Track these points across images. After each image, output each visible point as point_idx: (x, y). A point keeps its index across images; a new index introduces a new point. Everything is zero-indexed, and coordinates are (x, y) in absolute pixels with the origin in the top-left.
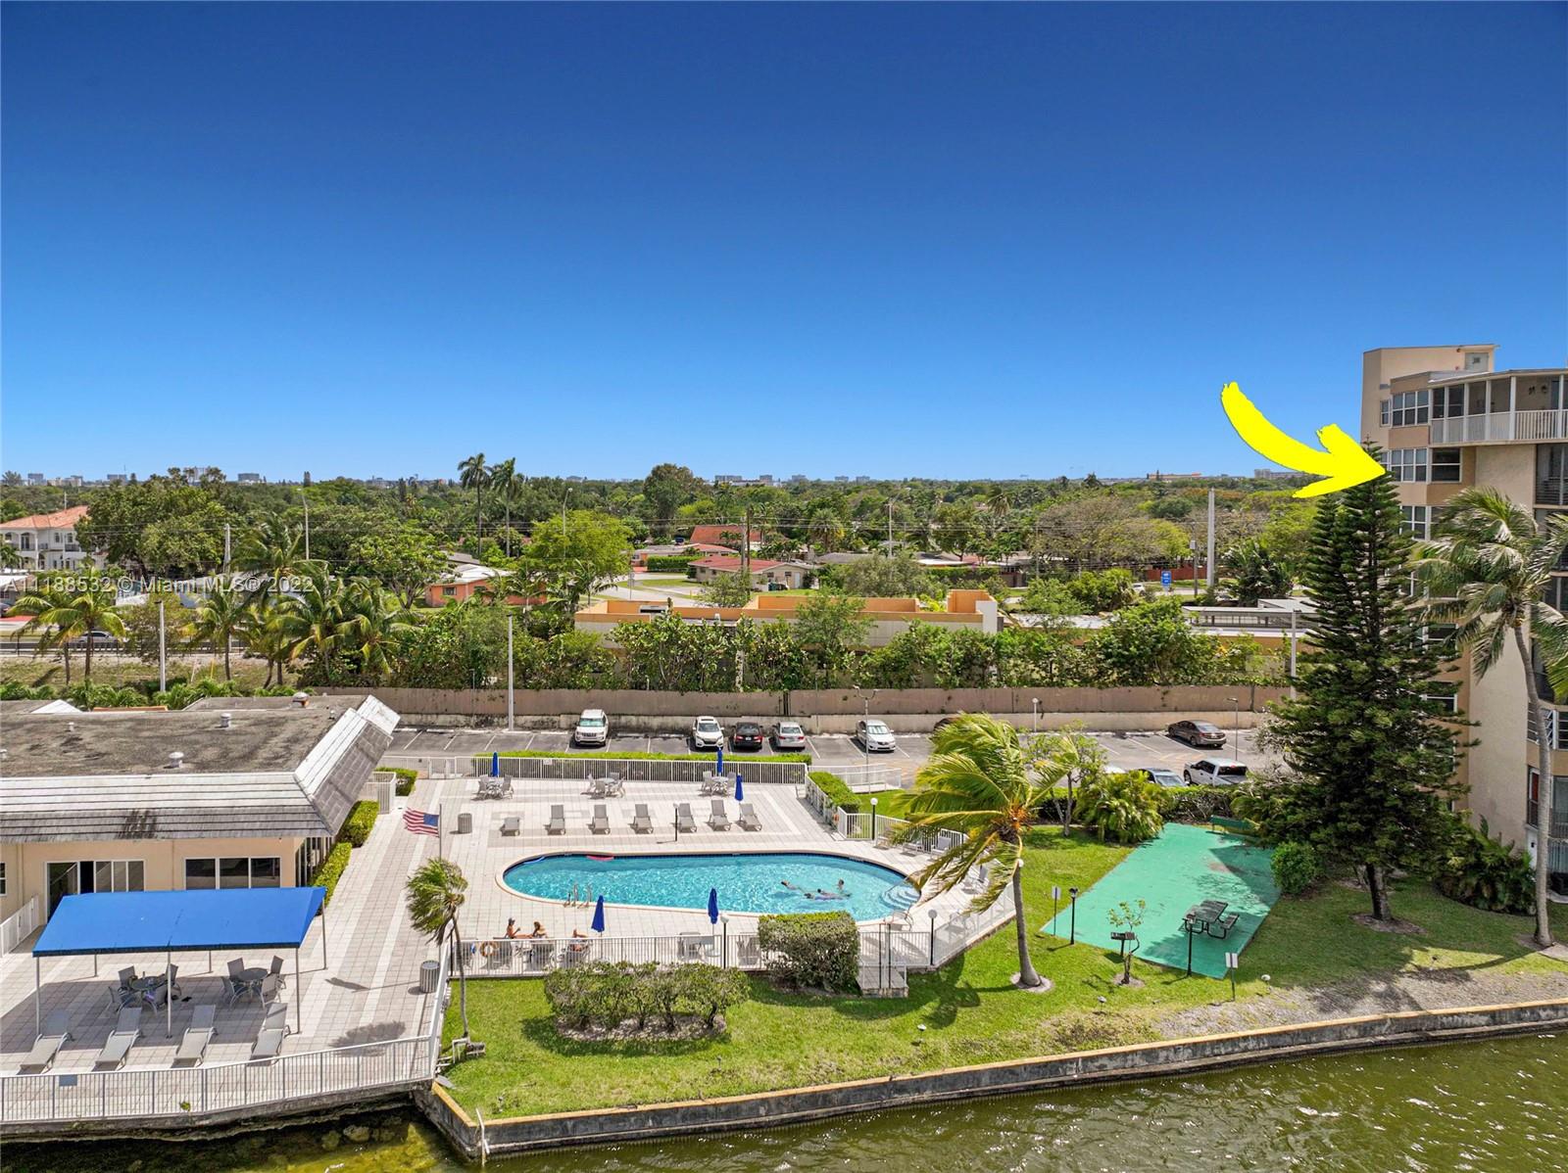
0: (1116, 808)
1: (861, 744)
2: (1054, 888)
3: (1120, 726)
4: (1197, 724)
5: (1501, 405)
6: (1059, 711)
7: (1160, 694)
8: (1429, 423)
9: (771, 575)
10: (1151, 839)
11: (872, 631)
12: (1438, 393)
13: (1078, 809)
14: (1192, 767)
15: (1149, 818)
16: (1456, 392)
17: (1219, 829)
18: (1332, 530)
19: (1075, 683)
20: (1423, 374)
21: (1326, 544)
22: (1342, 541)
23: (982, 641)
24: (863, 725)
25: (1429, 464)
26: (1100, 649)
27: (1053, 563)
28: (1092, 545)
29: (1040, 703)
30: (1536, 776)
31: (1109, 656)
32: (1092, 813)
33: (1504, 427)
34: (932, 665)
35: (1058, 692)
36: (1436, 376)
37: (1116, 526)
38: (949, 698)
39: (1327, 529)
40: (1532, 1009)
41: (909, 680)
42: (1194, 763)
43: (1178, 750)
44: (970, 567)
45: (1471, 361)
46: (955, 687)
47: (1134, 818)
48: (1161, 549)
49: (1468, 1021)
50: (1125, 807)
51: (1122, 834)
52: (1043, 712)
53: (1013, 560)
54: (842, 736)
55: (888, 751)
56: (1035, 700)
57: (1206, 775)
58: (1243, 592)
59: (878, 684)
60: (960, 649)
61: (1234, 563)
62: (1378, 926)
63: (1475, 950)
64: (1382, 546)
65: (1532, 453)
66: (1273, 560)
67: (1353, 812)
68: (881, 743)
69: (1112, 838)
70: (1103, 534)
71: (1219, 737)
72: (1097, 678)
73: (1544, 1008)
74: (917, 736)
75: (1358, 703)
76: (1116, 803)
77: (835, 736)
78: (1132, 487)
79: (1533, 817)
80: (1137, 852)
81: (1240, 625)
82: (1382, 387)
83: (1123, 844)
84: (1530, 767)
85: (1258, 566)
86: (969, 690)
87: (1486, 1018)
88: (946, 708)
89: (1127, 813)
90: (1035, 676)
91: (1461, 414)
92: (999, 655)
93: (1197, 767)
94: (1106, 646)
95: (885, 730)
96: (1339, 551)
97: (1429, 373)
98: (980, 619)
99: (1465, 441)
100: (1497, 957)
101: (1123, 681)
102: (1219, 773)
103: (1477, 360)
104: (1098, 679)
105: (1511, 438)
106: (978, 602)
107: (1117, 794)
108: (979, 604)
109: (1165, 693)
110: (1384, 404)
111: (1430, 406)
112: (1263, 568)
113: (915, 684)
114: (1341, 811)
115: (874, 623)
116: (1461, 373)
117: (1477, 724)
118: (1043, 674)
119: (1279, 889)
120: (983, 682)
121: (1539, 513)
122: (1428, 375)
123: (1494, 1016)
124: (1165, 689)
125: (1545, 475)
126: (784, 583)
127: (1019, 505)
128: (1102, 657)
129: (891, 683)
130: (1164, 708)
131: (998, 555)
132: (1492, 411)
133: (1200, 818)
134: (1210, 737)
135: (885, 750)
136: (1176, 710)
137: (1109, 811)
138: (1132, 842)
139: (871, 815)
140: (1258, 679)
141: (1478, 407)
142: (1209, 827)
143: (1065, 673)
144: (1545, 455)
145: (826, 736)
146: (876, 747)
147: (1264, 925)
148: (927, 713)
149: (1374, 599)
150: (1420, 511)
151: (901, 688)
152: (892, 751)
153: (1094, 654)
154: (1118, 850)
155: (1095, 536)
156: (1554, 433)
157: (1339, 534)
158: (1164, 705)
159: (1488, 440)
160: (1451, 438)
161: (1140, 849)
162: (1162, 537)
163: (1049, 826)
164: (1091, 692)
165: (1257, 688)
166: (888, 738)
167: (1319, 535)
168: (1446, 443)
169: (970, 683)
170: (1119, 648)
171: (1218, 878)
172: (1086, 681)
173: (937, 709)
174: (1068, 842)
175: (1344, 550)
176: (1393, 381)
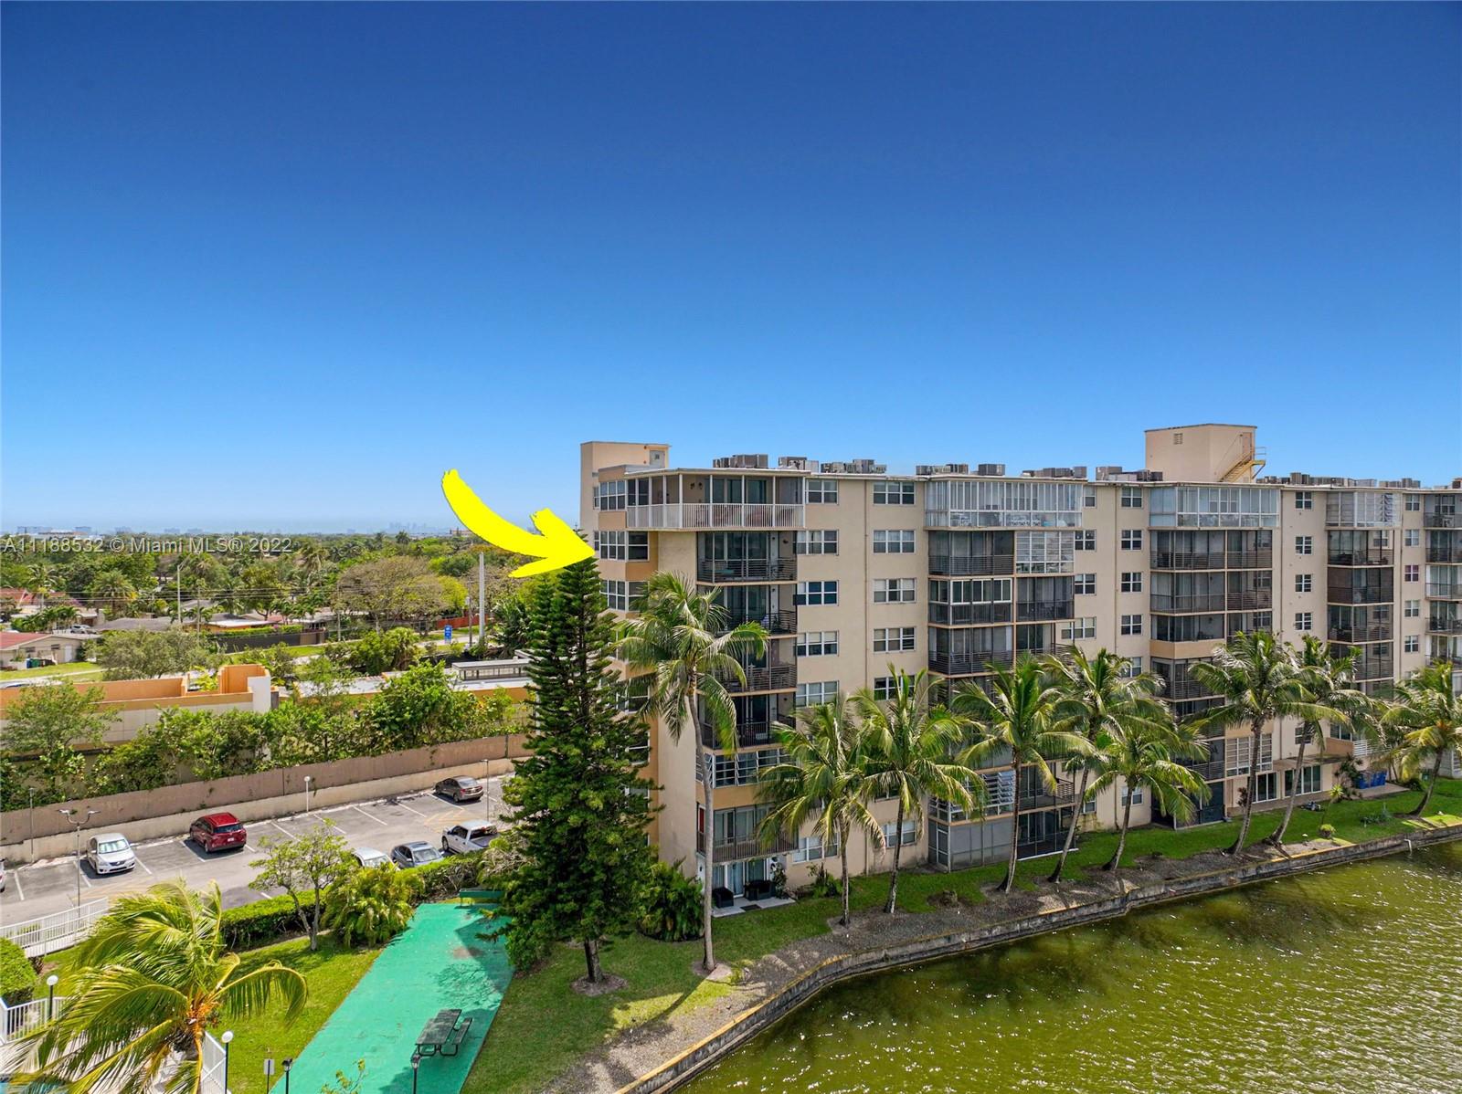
0: (364, 909)
1: (90, 869)
2: (266, 1061)
3: (393, 791)
4: (459, 780)
5: (672, 499)
6: (332, 786)
7: (428, 754)
8: (626, 509)
9: (30, 650)
10: (402, 929)
11: (114, 726)
12: (631, 483)
13: (326, 916)
14: (449, 833)
15: (398, 913)
16: (643, 483)
17: (468, 901)
18: (549, 615)
19: (348, 754)
20: (620, 467)
21: (544, 629)
22: (557, 627)
23: (250, 723)
24: (94, 844)
25: (626, 545)
26: (375, 717)
27: (354, 618)
28: (387, 602)
29: (313, 780)
30: (702, 810)
31: (383, 724)
32: (338, 919)
33: (675, 516)
34: (187, 756)
35: (333, 766)
36: (630, 469)
37: (408, 584)
38: (211, 791)
39: (545, 614)
40: (703, 1048)
41: (161, 777)
42: (450, 829)
43: (441, 810)
44: (271, 628)
45: (653, 457)
46: (216, 777)
47: (382, 916)
48: (446, 603)
49: (658, 1082)
50: (373, 907)
51: (368, 934)
52: (316, 789)
53: (318, 617)
54: (66, 860)
55: (124, 871)
56: (307, 779)
57: (460, 839)
58: (507, 641)
59: (121, 788)
60: (222, 734)
61: (500, 616)
62: (592, 990)
63: (664, 993)
64: (589, 629)
65: (694, 538)
66: (529, 612)
67: (569, 890)
68: (113, 864)
69: (359, 942)
70: (398, 589)
71: (477, 791)
72: (371, 746)
73: (710, 1043)
74: (171, 841)
75: (572, 786)
76: (364, 903)
77: (56, 862)
78: (435, 542)
79: (701, 847)
80: (386, 952)
81: (499, 677)
82: (594, 474)
83: (373, 947)
84: (698, 804)
85: (518, 619)
86: (235, 777)
87: (671, 1073)
88: (207, 802)
89: (376, 912)
90: (309, 752)
91: (647, 503)
92: (270, 736)
93: (453, 833)
94: (379, 715)
95: (122, 845)
96: (554, 636)
97: (625, 466)
98: (250, 698)
99: (649, 528)
100: (679, 995)
101: (396, 745)
102: (472, 837)
103: (657, 457)
104: (374, 747)
105: (681, 527)
106: (249, 679)
107: (366, 892)
108: (251, 680)
109: (433, 752)
110: (595, 489)
111: (626, 494)
112: (521, 620)
113: (168, 780)
114: (560, 891)
115: (118, 716)
116: (648, 467)
117: (662, 788)
118: (317, 749)
119: (513, 968)
120: (250, 767)
121: (700, 588)
122: (623, 467)
123: (677, 1068)
124: (434, 748)
125: (703, 557)
126: (51, 657)
127: (340, 558)
128: (377, 725)
129: (138, 784)
130: (433, 766)
131: (301, 614)
132: (668, 502)
133: (451, 891)
134: (470, 792)
135: (120, 871)
136: (443, 767)
137: (357, 913)
138: (380, 943)
139: (46, 1000)
140: (510, 728)
141: (658, 500)
142: (457, 901)
143: (340, 743)
144: (702, 540)
145: (43, 863)
146: (108, 869)
147: (497, 1019)
148: (183, 811)
149: (584, 681)
150: (621, 584)
151: (150, 788)
152: (130, 870)
153: (368, 723)
154: (366, 955)
155: (390, 594)
156: (707, 523)
157: (555, 620)
158: (433, 764)
159: (665, 527)
160: (640, 525)
161: (390, 948)
162: (448, 591)
163: (296, 940)
164: (365, 762)
165: (510, 736)
166: (126, 855)
167: (539, 620)
168: (637, 528)
169: (235, 770)
170: (391, 715)
171: (460, 969)
172: (360, 751)
173: (196, 805)
174: (316, 957)
175: (559, 636)
176: (600, 470)
